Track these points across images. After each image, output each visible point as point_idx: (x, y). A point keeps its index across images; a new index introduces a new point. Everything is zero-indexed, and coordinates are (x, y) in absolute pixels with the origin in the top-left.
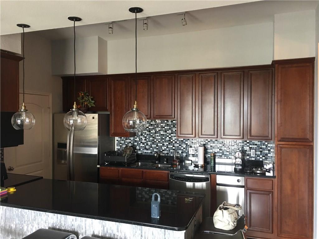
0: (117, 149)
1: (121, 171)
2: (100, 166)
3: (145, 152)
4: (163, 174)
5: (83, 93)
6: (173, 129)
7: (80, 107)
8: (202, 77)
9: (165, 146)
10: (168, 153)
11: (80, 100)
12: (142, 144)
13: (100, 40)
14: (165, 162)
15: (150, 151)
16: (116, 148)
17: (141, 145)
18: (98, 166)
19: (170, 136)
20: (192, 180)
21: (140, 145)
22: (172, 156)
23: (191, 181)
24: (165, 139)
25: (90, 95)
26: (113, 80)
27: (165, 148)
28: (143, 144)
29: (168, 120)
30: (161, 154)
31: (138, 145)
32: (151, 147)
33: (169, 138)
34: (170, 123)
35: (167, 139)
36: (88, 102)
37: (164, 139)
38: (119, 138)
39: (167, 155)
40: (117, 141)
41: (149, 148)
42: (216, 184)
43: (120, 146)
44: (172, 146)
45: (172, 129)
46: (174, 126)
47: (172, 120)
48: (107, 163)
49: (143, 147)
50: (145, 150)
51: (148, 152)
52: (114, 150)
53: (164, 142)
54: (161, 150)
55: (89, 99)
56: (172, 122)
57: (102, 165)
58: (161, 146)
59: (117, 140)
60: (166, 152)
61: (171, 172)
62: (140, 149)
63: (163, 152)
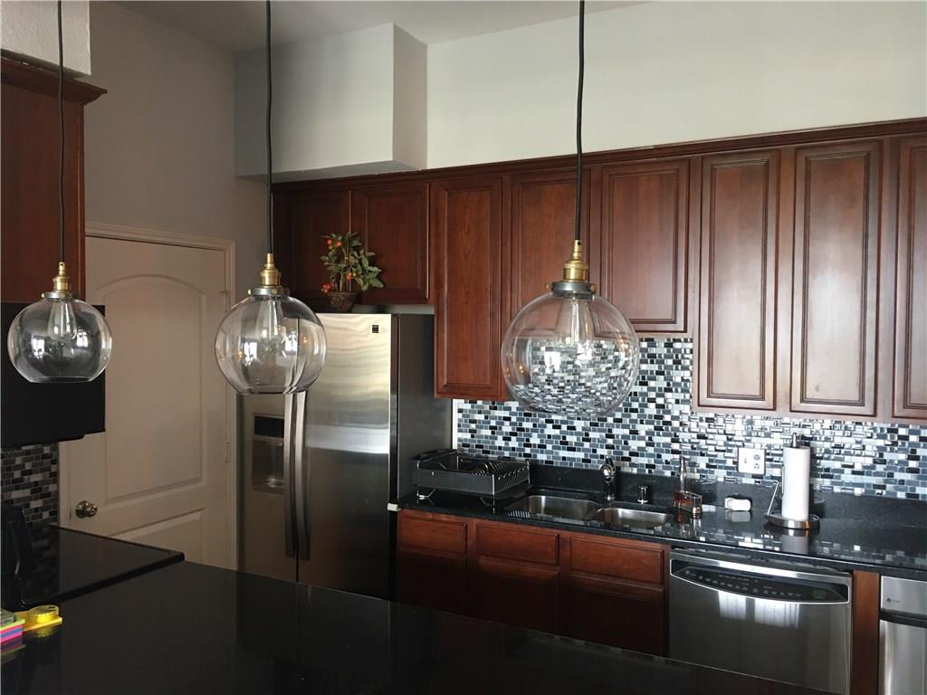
0: (459, 440)
1: (474, 528)
2: (399, 507)
3: (564, 458)
4: (644, 553)
5: (340, 238)
6: (674, 373)
7: (330, 290)
8: (808, 162)
9: (642, 438)
10: (654, 467)
11: (329, 266)
12: (550, 426)
13: (402, 40)
14: (642, 501)
15: (581, 455)
16: (457, 437)
17: (549, 430)
18: (392, 507)
19: (660, 401)
20: (770, 591)
21: (542, 431)
22: (666, 478)
23: (766, 592)
24: (642, 411)
25: (366, 245)
26: (447, 190)
27: (643, 444)
28: (554, 427)
29: (652, 340)
30: (624, 466)
31: (536, 431)
32: (584, 440)
33: (658, 406)
34: (660, 349)
35: (647, 412)
36: (356, 272)
37: (635, 411)
38: (466, 402)
39: (650, 472)
40: (461, 414)
41: (576, 444)
42: (876, 614)
43: (470, 431)
44: (668, 440)
45: (669, 373)
46: (677, 362)
47: (669, 340)
48: (422, 497)
49: (556, 437)
50: (564, 449)
51: (573, 459)
52: (448, 447)
53: (635, 421)
54: (626, 454)
55: (360, 260)
56: (668, 345)
57: (407, 501)
58: (623, 437)
59: (460, 411)
60: (644, 461)
61: (673, 547)
62: (545, 447)
63: (634, 459)
